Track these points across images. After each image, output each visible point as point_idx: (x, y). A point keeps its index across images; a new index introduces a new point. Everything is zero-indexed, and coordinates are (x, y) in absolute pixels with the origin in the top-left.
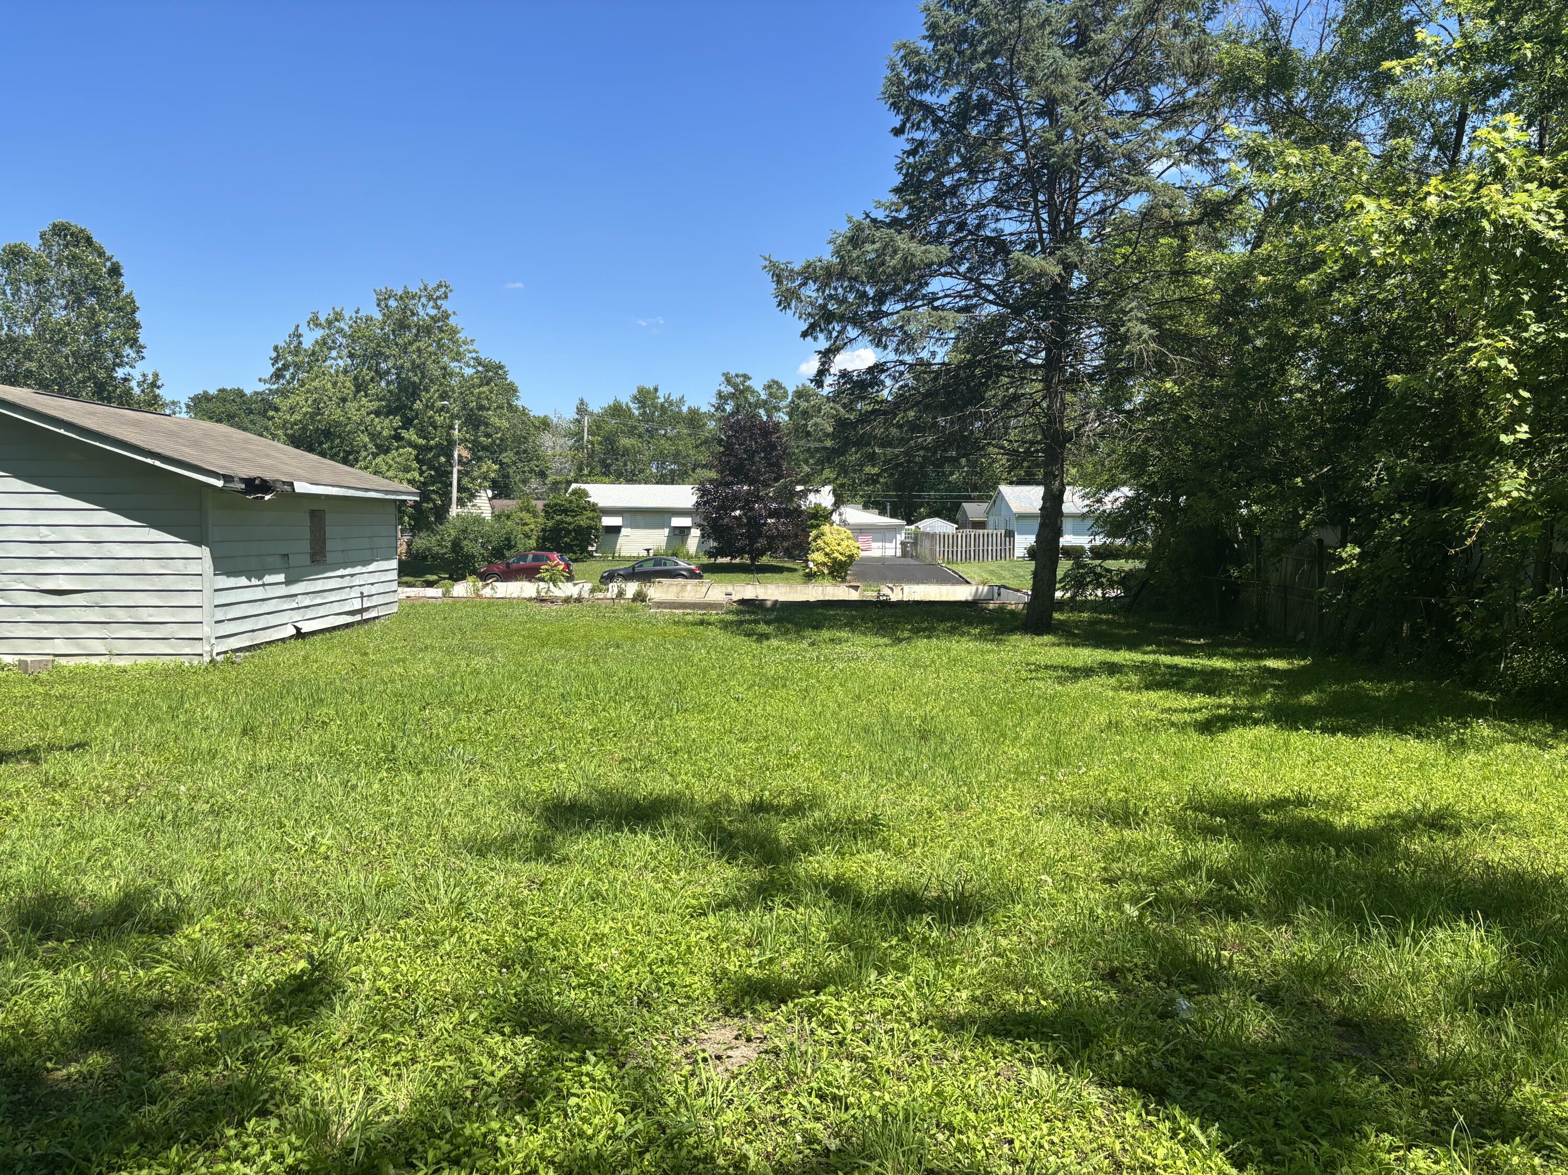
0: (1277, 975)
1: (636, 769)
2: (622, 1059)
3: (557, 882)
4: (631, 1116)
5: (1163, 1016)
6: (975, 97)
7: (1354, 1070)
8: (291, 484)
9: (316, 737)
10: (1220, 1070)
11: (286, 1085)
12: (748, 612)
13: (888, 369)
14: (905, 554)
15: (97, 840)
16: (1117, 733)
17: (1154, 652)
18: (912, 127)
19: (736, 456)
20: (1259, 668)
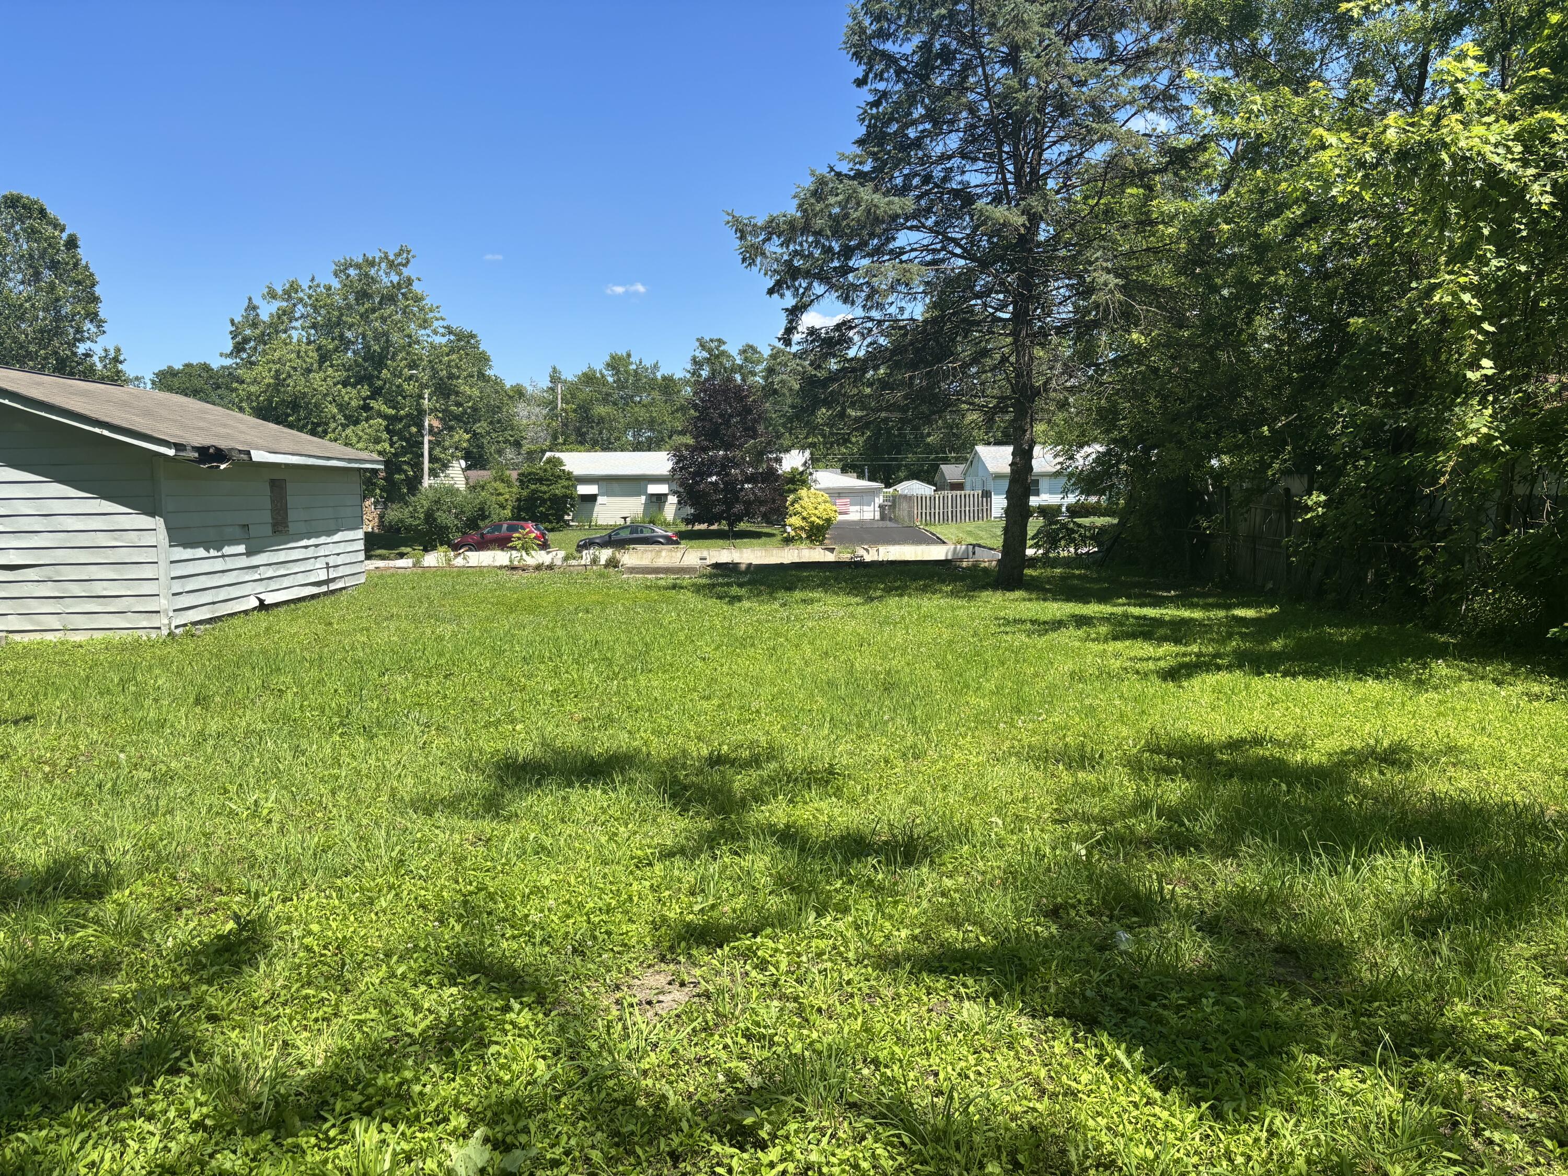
0: (1218, 905)
1: (594, 728)
2: (549, 1006)
3: (503, 837)
4: (552, 1061)
5: (1102, 948)
6: (937, 46)
7: (1286, 994)
8: (248, 453)
9: (270, 705)
10: (1153, 998)
11: (201, 1042)
12: (722, 576)
13: (856, 326)
14: (883, 517)
15: (32, 810)
16: (1080, 681)
17: (1124, 605)
18: (875, 77)
19: (711, 420)
20: (1227, 617)
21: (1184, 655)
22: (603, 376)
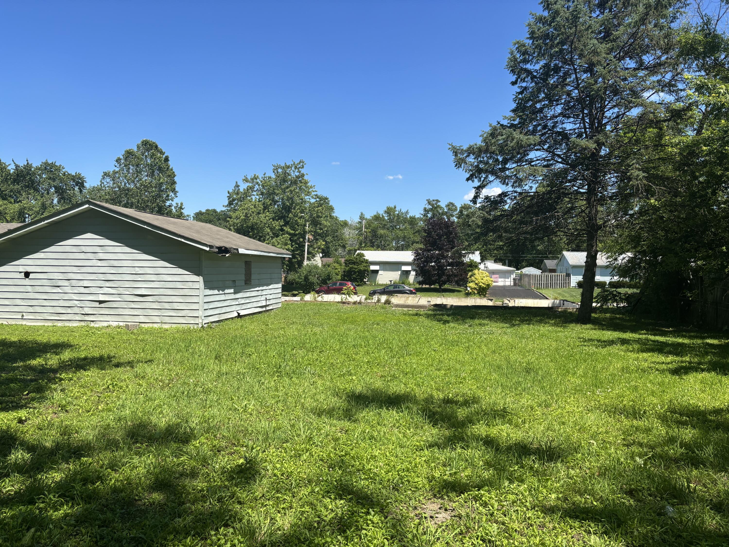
0: (721, 497)
1: (388, 381)
2: (386, 514)
3: (353, 430)
4: (391, 541)
5: (659, 514)
6: (552, 65)
8: (237, 250)
9: (246, 361)
10: (691, 543)
11: (236, 513)
12: (439, 310)
13: (509, 195)
14: (515, 284)
15: (157, 401)
16: (627, 373)
17: (645, 334)
18: (521, 81)
19: (433, 237)
20: (703, 343)
21: (682, 362)
22: (383, 216)
